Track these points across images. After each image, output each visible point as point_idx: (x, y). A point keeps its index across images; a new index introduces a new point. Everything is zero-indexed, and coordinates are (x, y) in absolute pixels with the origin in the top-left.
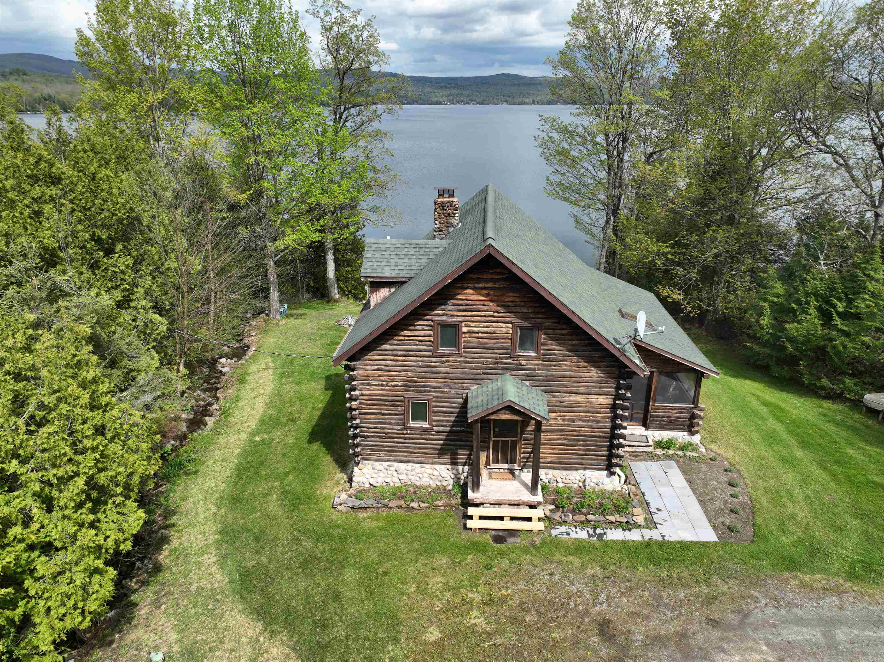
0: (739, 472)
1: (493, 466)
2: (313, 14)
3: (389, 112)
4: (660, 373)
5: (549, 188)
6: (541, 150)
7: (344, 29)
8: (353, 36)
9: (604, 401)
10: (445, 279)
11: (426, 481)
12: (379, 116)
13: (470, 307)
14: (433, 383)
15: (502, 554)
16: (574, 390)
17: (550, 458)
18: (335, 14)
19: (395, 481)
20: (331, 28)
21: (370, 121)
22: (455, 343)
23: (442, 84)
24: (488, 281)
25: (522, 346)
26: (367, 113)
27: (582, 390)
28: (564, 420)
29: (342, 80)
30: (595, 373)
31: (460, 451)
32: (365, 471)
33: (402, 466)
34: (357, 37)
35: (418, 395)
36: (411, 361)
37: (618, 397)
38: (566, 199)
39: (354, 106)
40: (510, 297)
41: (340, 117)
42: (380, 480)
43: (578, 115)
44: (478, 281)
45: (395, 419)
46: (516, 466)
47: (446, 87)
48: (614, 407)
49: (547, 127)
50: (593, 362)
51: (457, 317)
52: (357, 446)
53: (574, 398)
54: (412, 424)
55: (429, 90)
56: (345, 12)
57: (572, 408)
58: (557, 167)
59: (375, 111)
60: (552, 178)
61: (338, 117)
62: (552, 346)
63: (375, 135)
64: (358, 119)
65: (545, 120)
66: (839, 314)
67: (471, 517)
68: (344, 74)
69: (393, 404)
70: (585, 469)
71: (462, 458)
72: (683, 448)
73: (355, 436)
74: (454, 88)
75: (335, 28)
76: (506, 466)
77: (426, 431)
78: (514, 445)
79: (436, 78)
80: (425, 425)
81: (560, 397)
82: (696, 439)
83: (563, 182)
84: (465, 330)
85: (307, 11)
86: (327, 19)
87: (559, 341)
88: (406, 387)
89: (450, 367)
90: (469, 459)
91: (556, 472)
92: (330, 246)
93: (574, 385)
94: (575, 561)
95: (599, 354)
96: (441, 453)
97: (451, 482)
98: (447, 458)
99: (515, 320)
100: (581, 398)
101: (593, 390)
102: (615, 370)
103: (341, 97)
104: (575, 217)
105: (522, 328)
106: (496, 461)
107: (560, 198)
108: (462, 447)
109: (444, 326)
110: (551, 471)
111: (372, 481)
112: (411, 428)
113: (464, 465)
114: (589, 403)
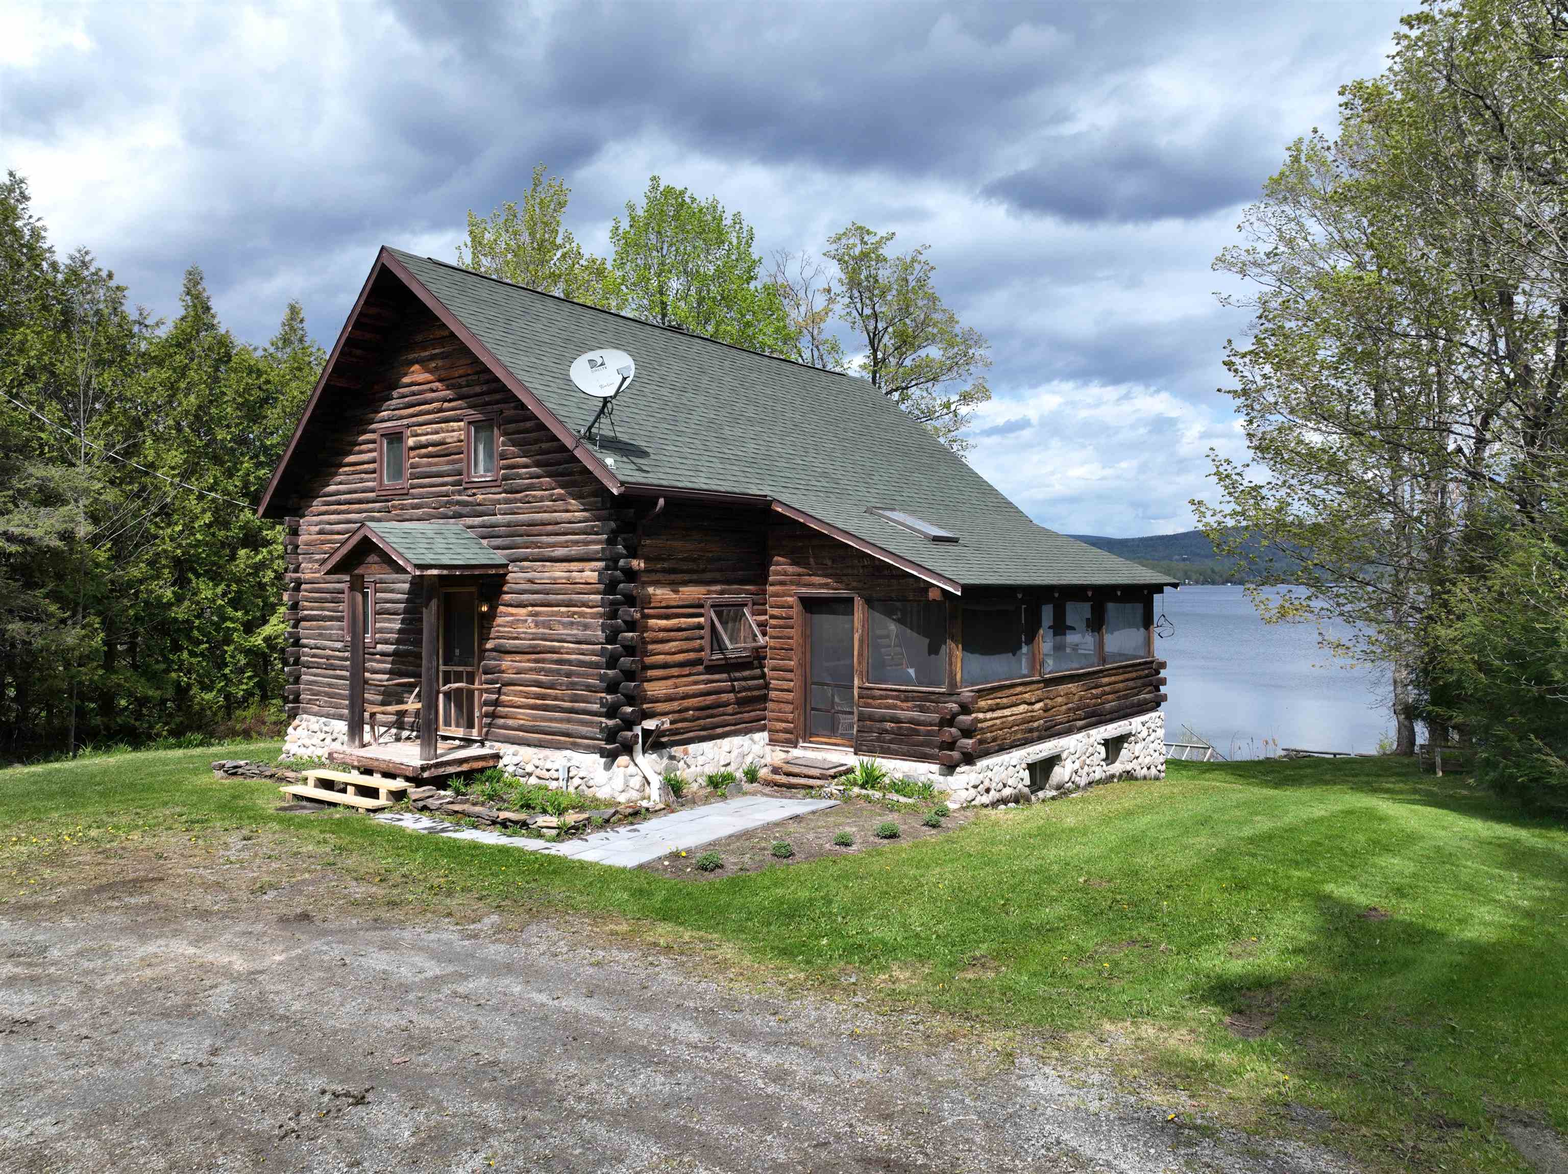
1: (444, 731)
13: (417, 398)
16: (549, 552)
24: (434, 342)
28: (537, 625)
32: (299, 732)
40: (460, 369)
44: (424, 346)
45: (335, 628)
46: (474, 734)
51: (403, 419)
53: (548, 571)
62: (514, 457)
69: (335, 597)
76: (461, 733)
77: (369, 652)
80: (368, 640)
81: (529, 570)
84: (410, 443)
89: (396, 517)
99: (468, 413)
105: (475, 425)
106: (448, 721)
109: (390, 439)
111: (303, 753)
114: (571, 581)
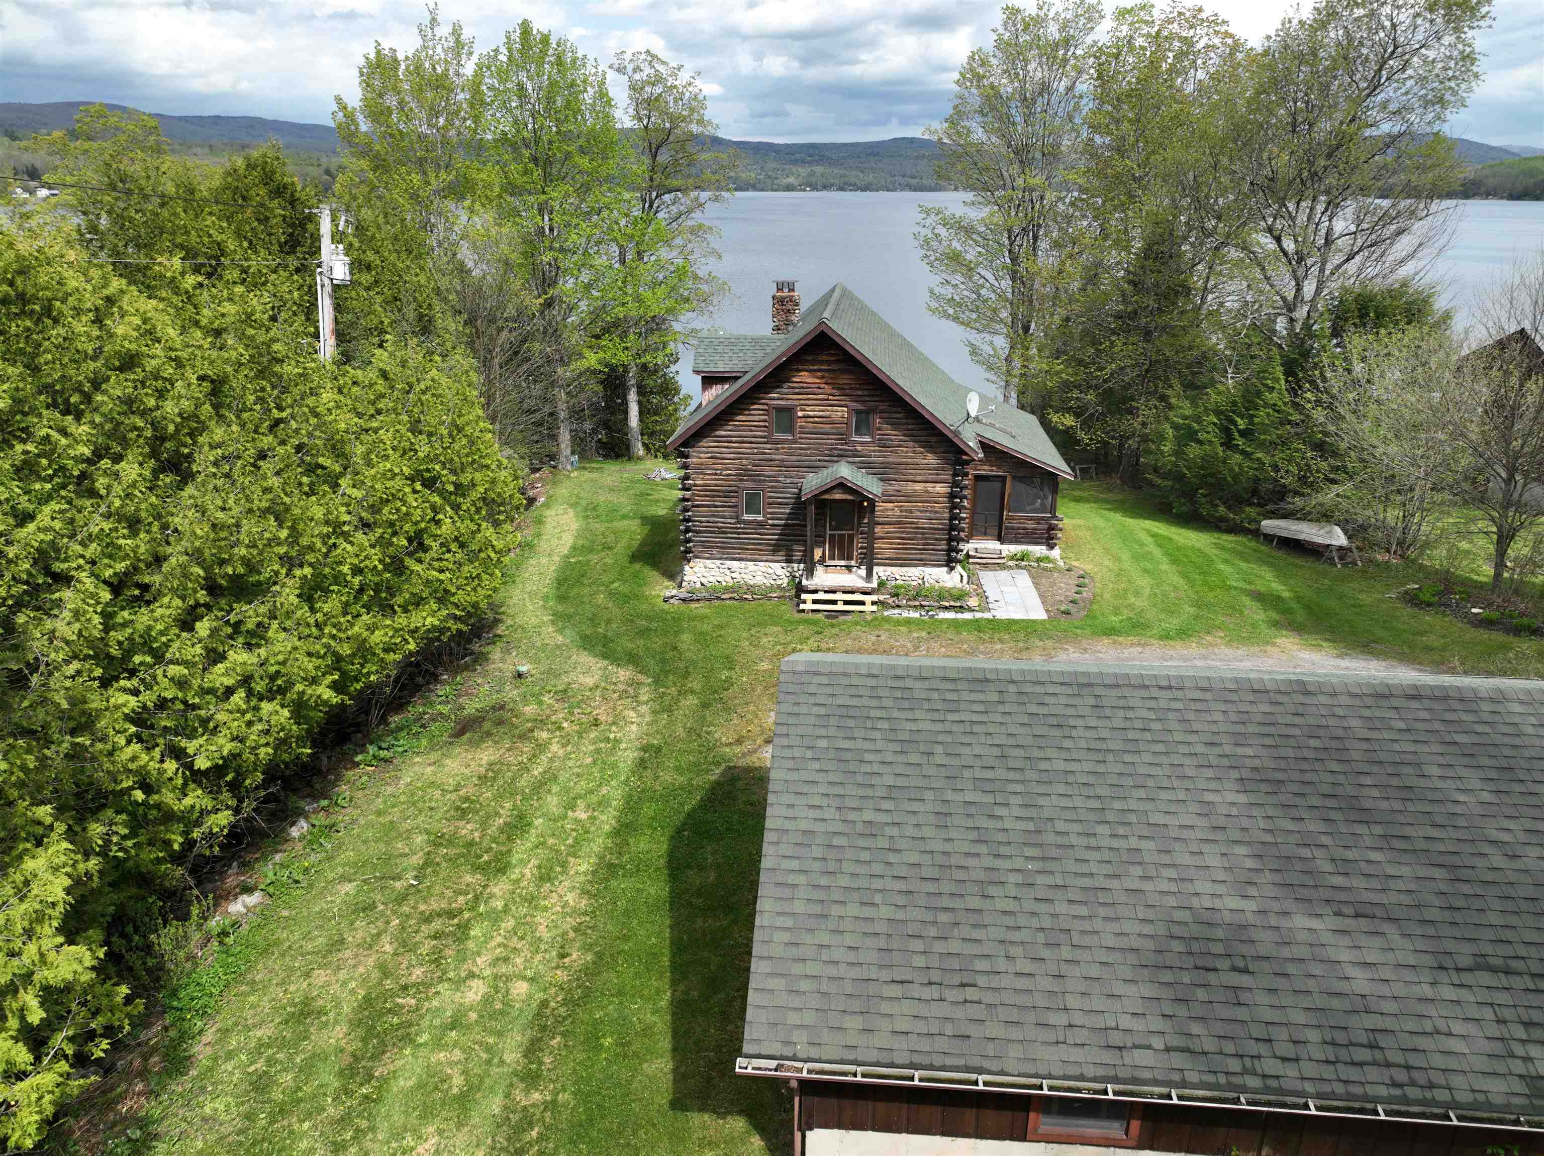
0: (1092, 578)
1: (829, 563)
2: (618, 70)
3: (716, 199)
4: (1014, 478)
5: (934, 304)
6: (923, 252)
7: (658, 90)
8: (670, 99)
9: (941, 489)
10: (779, 357)
11: (760, 580)
12: (701, 205)
13: (805, 390)
14: (768, 471)
15: (833, 626)
16: (910, 477)
17: (888, 553)
18: (647, 70)
19: (726, 579)
20: (642, 88)
21: (689, 211)
22: (790, 429)
23: (798, 156)
24: (822, 362)
25: (858, 432)
26: (685, 200)
27: (919, 478)
28: (902, 511)
29: (654, 156)
30: (931, 459)
31: (795, 547)
32: (696, 569)
33: (735, 564)
34: (676, 101)
35: (751, 485)
36: (746, 448)
37: (955, 484)
38: (956, 319)
39: (669, 192)
40: (844, 380)
41: (651, 206)
42: (712, 579)
43: (973, 203)
44: (813, 363)
45: (728, 512)
46: (853, 563)
47: (804, 162)
48: (952, 496)
49: (929, 221)
50: (929, 447)
51: (793, 400)
52: (689, 541)
53: (911, 487)
54: (746, 517)
55: (774, 165)
56: (661, 68)
57: (910, 497)
58: (944, 275)
59: (697, 198)
60: (937, 290)
61: (650, 207)
62: (888, 430)
63: (697, 231)
64: (674, 209)
65: (928, 212)
66: (1239, 431)
67: (805, 602)
68: (658, 148)
69: (727, 494)
70: (925, 565)
71: (798, 555)
72: (1039, 560)
73: (687, 530)
74: (818, 163)
75: (648, 89)
76: (843, 563)
77: (761, 524)
78: (851, 537)
79: (787, 146)
80: (760, 518)
81: (896, 486)
82: (1056, 553)
83: (956, 297)
84: (800, 414)
85: (611, 67)
86: (637, 76)
87: (895, 425)
88: (740, 477)
89: (786, 454)
90: (804, 556)
91: (894, 569)
92: (633, 382)
93: (911, 473)
94: (903, 629)
95: (934, 439)
96: (776, 549)
97: (786, 580)
98: (781, 556)
99: (850, 404)
100: (918, 487)
101: (930, 478)
102: (951, 456)
103: (651, 179)
104: (971, 345)
105: (858, 412)
106: (832, 558)
107: (948, 317)
108: (797, 542)
109: (780, 410)
110: (890, 569)
111: (704, 581)
112: (745, 522)
113: (799, 562)
114: (926, 492)
